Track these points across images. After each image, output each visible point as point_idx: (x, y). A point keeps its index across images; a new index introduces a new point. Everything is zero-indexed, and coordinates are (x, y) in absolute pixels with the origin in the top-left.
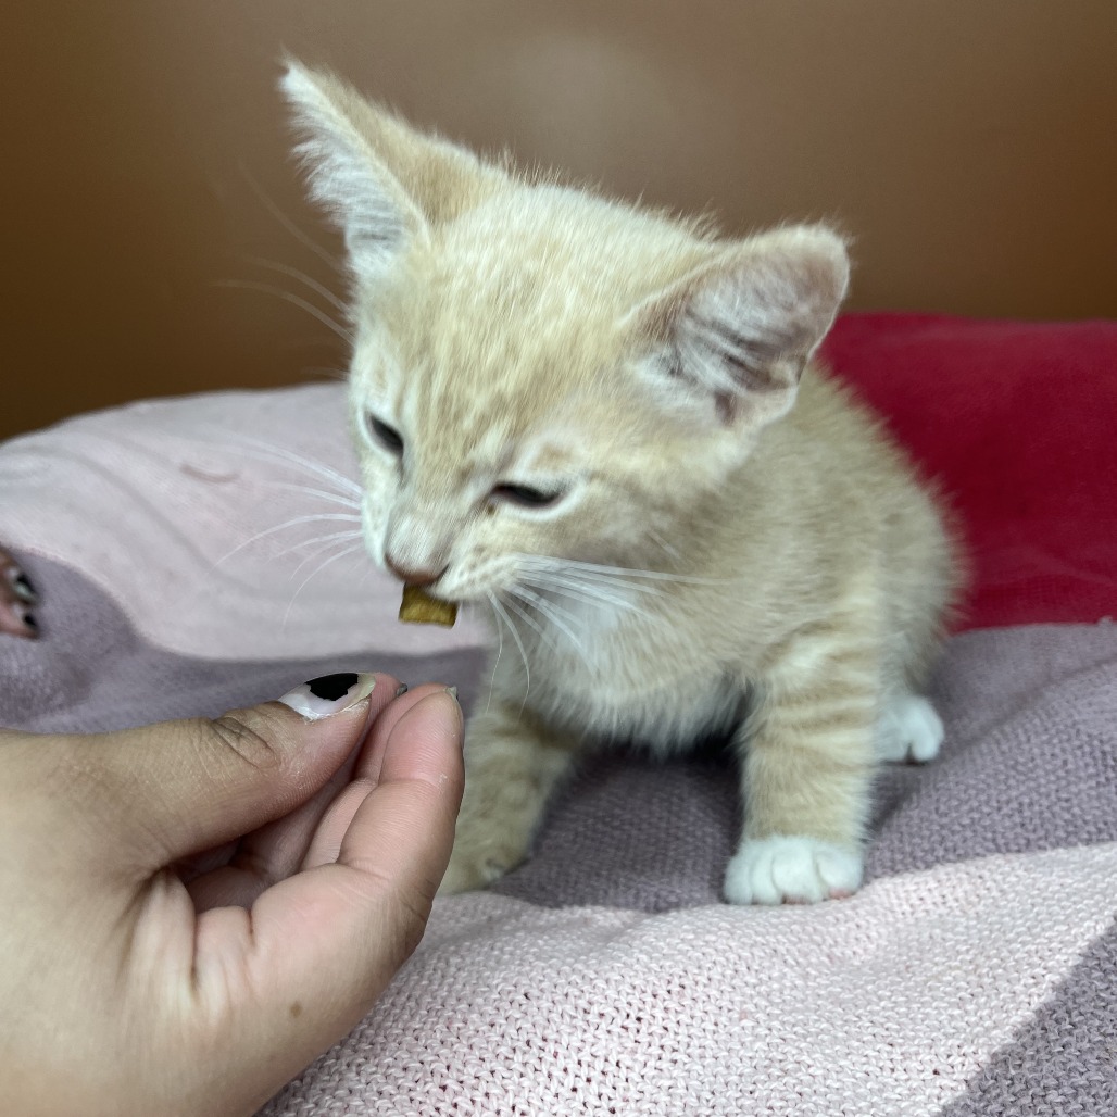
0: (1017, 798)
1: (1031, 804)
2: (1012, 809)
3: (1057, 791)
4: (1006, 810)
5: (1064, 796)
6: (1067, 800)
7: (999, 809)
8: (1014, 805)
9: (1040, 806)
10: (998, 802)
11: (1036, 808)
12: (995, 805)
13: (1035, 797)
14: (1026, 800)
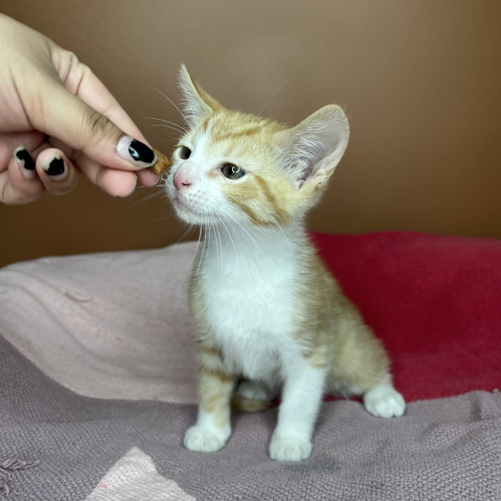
0: (469, 487)
1: (474, 492)
2: (466, 494)
3: (487, 487)
4: (464, 494)
5: (490, 490)
6: (490, 492)
7: (461, 492)
8: (467, 491)
9: (478, 493)
10: (461, 489)
11: (477, 494)
12: (460, 490)
13: (477, 488)
14: (473, 490)
